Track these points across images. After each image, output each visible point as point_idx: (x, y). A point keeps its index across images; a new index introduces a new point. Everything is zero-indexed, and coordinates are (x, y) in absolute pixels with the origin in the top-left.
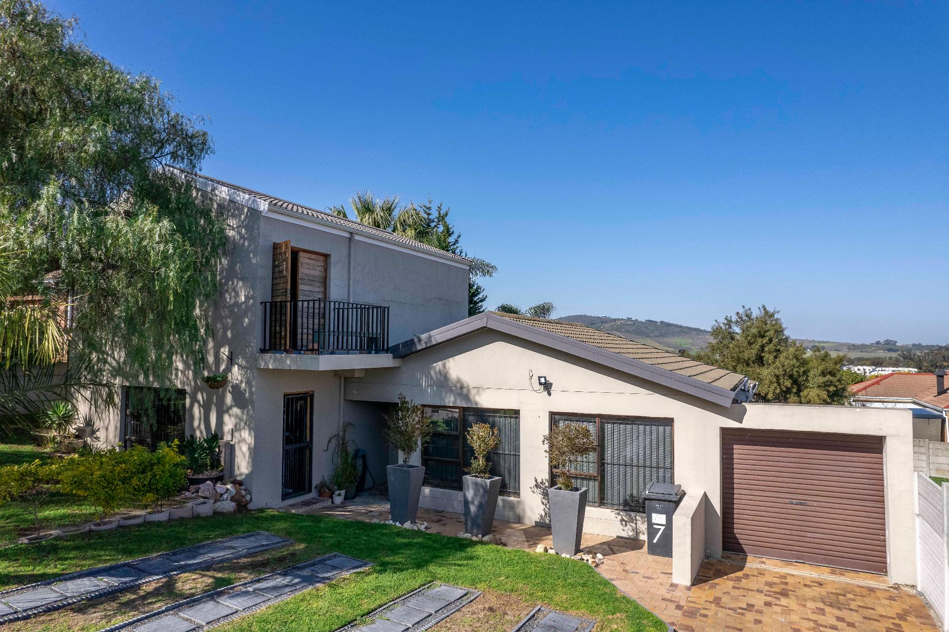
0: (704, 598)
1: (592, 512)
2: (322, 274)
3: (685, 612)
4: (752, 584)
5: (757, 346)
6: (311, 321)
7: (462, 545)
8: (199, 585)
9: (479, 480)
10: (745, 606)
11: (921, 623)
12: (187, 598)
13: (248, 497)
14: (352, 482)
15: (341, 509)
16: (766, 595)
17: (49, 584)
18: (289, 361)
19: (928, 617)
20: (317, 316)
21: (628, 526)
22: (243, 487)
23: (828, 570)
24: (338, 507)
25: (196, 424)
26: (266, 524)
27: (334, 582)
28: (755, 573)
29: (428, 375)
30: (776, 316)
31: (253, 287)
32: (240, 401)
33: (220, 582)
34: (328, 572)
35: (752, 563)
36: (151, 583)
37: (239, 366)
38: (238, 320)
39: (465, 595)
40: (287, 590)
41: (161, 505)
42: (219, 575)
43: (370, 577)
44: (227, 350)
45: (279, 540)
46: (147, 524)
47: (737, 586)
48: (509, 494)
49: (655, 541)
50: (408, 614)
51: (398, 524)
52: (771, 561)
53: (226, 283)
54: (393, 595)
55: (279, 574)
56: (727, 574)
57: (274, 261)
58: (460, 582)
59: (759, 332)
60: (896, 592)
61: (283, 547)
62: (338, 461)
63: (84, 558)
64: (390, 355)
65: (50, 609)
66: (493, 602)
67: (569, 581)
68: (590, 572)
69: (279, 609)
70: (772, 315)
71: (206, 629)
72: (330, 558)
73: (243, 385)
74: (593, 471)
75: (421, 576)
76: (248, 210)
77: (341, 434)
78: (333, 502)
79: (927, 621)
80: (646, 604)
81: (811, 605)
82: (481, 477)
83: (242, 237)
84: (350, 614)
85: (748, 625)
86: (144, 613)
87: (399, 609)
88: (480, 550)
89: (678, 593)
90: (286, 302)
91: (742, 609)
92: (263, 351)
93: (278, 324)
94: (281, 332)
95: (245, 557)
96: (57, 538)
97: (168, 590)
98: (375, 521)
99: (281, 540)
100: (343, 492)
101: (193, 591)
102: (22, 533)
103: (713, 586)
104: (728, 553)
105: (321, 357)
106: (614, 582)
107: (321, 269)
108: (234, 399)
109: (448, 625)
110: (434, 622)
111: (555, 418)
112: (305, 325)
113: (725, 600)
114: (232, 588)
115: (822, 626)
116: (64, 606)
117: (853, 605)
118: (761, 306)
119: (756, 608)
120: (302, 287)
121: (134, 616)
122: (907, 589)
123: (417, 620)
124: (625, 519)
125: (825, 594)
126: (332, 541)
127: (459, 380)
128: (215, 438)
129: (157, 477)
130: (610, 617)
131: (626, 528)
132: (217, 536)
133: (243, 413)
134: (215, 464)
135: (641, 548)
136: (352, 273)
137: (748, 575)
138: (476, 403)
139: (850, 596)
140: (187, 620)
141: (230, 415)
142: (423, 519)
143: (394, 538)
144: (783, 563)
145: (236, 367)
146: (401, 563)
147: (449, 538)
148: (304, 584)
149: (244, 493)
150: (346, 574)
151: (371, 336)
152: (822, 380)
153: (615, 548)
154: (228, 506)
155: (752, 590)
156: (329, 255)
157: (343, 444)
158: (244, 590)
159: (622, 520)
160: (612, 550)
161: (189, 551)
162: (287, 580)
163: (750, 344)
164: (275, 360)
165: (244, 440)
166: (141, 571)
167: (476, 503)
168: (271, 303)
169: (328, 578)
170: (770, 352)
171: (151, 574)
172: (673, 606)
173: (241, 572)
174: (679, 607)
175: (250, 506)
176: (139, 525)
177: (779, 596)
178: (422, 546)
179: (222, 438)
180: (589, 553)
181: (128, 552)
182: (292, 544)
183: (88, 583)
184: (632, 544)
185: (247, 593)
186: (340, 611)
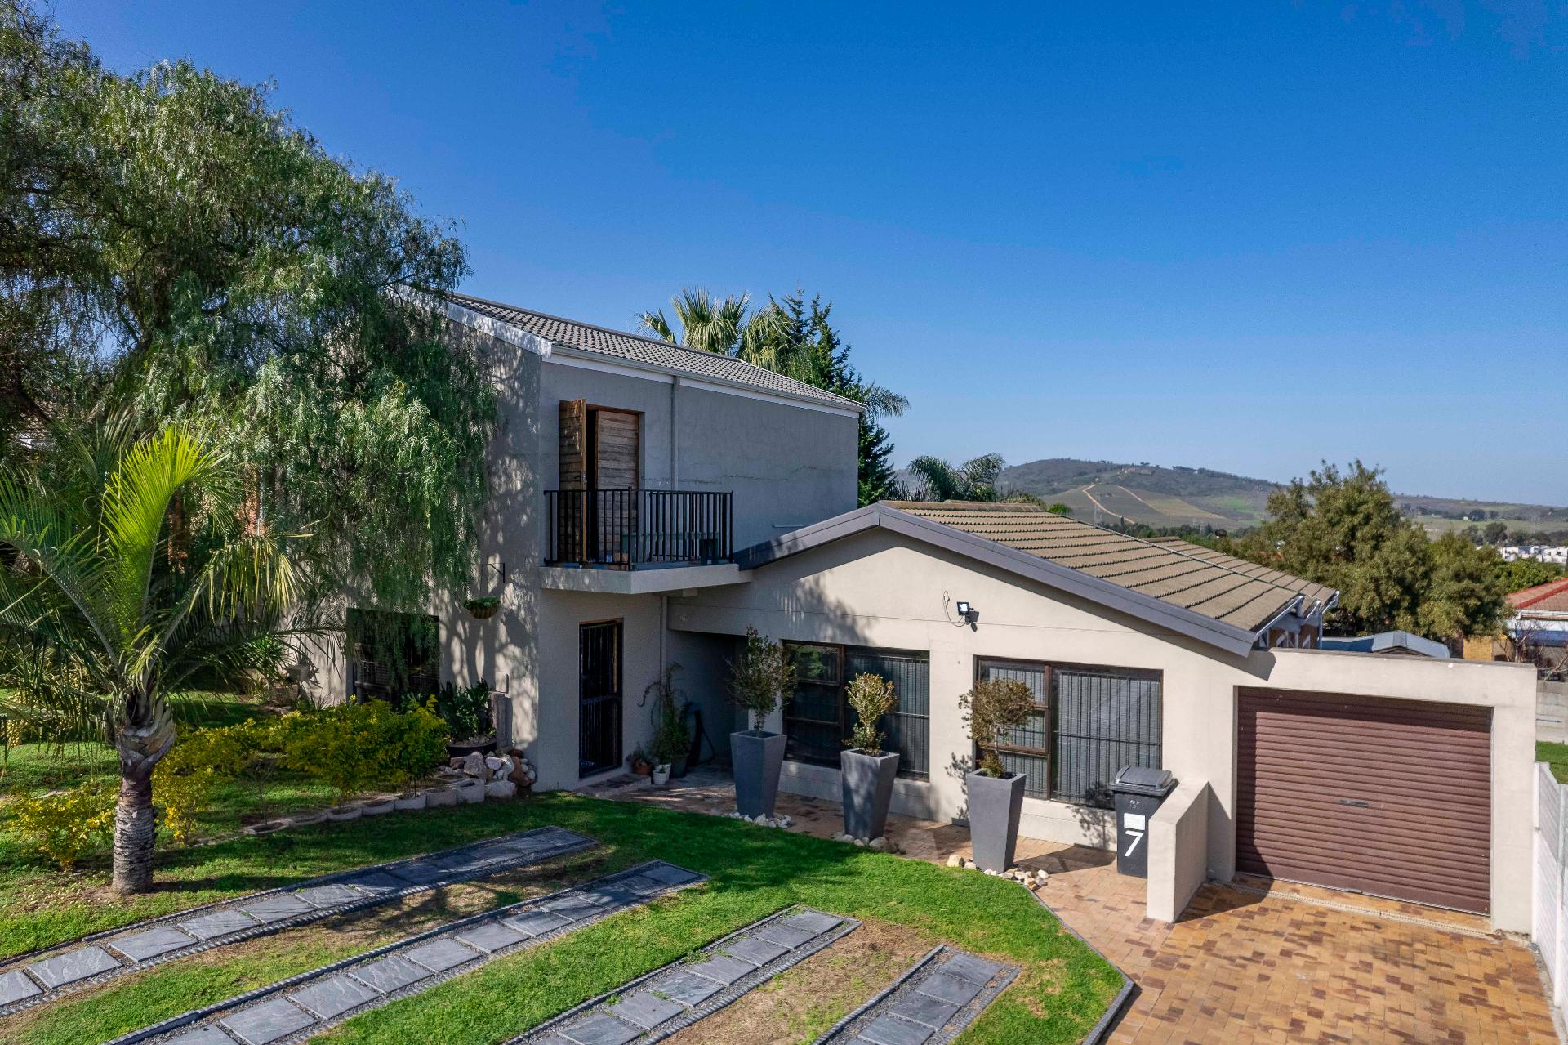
0: (1190, 942)
1: (1033, 807)
2: (632, 443)
3: (1157, 960)
4: (1270, 923)
5: (1343, 529)
6: (617, 514)
7: (840, 853)
8: (476, 902)
9: (867, 757)
10: (1249, 955)
11: (1520, 990)
12: (463, 917)
13: (532, 775)
14: (679, 752)
15: (665, 793)
16: (1286, 940)
17: (291, 890)
18: (589, 579)
19: (1536, 981)
20: (625, 506)
21: (1092, 830)
22: (524, 760)
23: (1398, 906)
24: (660, 789)
25: (456, 667)
26: (559, 815)
27: (655, 902)
28: (1279, 906)
29: (792, 596)
30: (1378, 478)
31: (532, 469)
32: (518, 636)
33: (504, 898)
34: (646, 889)
35: (1279, 891)
36: (415, 896)
37: (516, 584)
38: (512, 517)
39: (838, 925)
40: (595, 911)
41: (415, 787)
42: (501, 889)
43: (705, 897)
44: (498, 560)
45: (577, 839)
46: (398, 813)
47: (1246, 925)
48: (914, 776)
49: (1128, 854)
50: (757, 950)
51: (747, 818)
52: (1309, 890)
53: (494, 462)
54: (737, 923)
55: (581, 889)
56: (1233, 907)
57: (562, 429)
58: (832, 906)
59: (1348, 506)
60: (1496, 942)
61: (584, 850)
62: (661, 721)
63: (326, 859)
64: (735, 566)
65: (299, 924)
66: (877, 935)
67: (990, 910)
68: (1025, 897)
69: (584, 937)
70: (1371, 477)
71: (491, 958)
72: (650, 868)
73: (523, 613)
74: (1039, 745)
75: (779, 896)
76: (523, 354)
77: (664, 681)
78: (653, 782)
79: (1530, 987)
80: (1099, 946)
81: (1352, 957)
82: (870, 754)
83: (514, 393)
84: (678, 946)
85: (1247, 982)
86: (412, 934)
87: (745, 943)
88: (865, 861)
89: (1152, 933)
90: (581, 491)
91: (1245, 959)
92: (549, 563)
93: (570, 523)
94: (574, 536)
95: (534, 863)
96: (290, 829)
97: (437, 906)
98: (714, 812)
99: (581, 840)
100: (668, 766)
101: (470, 909)
102: (247, 821)
103: (1208, 925)
104: (1244, 875)
105: (634, 574)
106: (1058, 914)
107: (630, 434)
108: (509, 633)
109: (812, 966)
110: (792, 961)
111: (983, 665)
112: (609, 520)
113: (1222, 945)
114: (519, 907)
115: (1361, 987)
116: (315, 920)
117: (1420, 960)
118: (1353, 462)
119: (1266, 958)
120: (602, 464)
121: (401, 937)
122: (1516, 939)
123: (769, 958)
124: (1088, 819)
125: (1380, 941)
126: (654, 843)
127: (840, 605)
128: (483, 688)
129: (410, 749)
130: (1043, 963)
131: (1088, 833)
132: (493, 834)
133: (523, 654)
134: (485, 725)
135: (1108, 863)
136: (676, 439)
137: (1266, 910)
138: (866, 640)
139: (1419, 946)
140: (467, 946)
141: (505, 656)
142: (784, 811)
143: (741, 839)
144: (1328, 892)
145: (511, 585)
146: (749, 877)
147: (821, 842)
148: (616, 904)
149: (525, 768)
150: (672, 892)
151: (705, 537)
152: (1455, 587)
153: (1068, 862)
154: (505, 788)
155: (1267, 932)
156: (643, 413)
157: (667, 695)
158: (536, 910)
159: (1083, 821)
160: (1063, 864)
161: (458, 853)
162: (593, 898)
163: (1332, 524)
164: (568, 576)
165: (525, 692)
166: (402, 879)
167: (863, 792)
168: (559, 492)
169: (647, 897)
170: (1364, 540)
171: (413, 884)
172: (1140, 951)
173: (530, 885)
174: (1149, 953)
175: (535, 788)
176: (388, 815)
177: (1306, 942)
178: (780, 852)
179: (493, 689)
180: (1026, 868)
181: (381, 853)
182: (597, 847)
183: (338, 891)
184: (1094, 856)
185: (540, 915)
186: (664, 942)
